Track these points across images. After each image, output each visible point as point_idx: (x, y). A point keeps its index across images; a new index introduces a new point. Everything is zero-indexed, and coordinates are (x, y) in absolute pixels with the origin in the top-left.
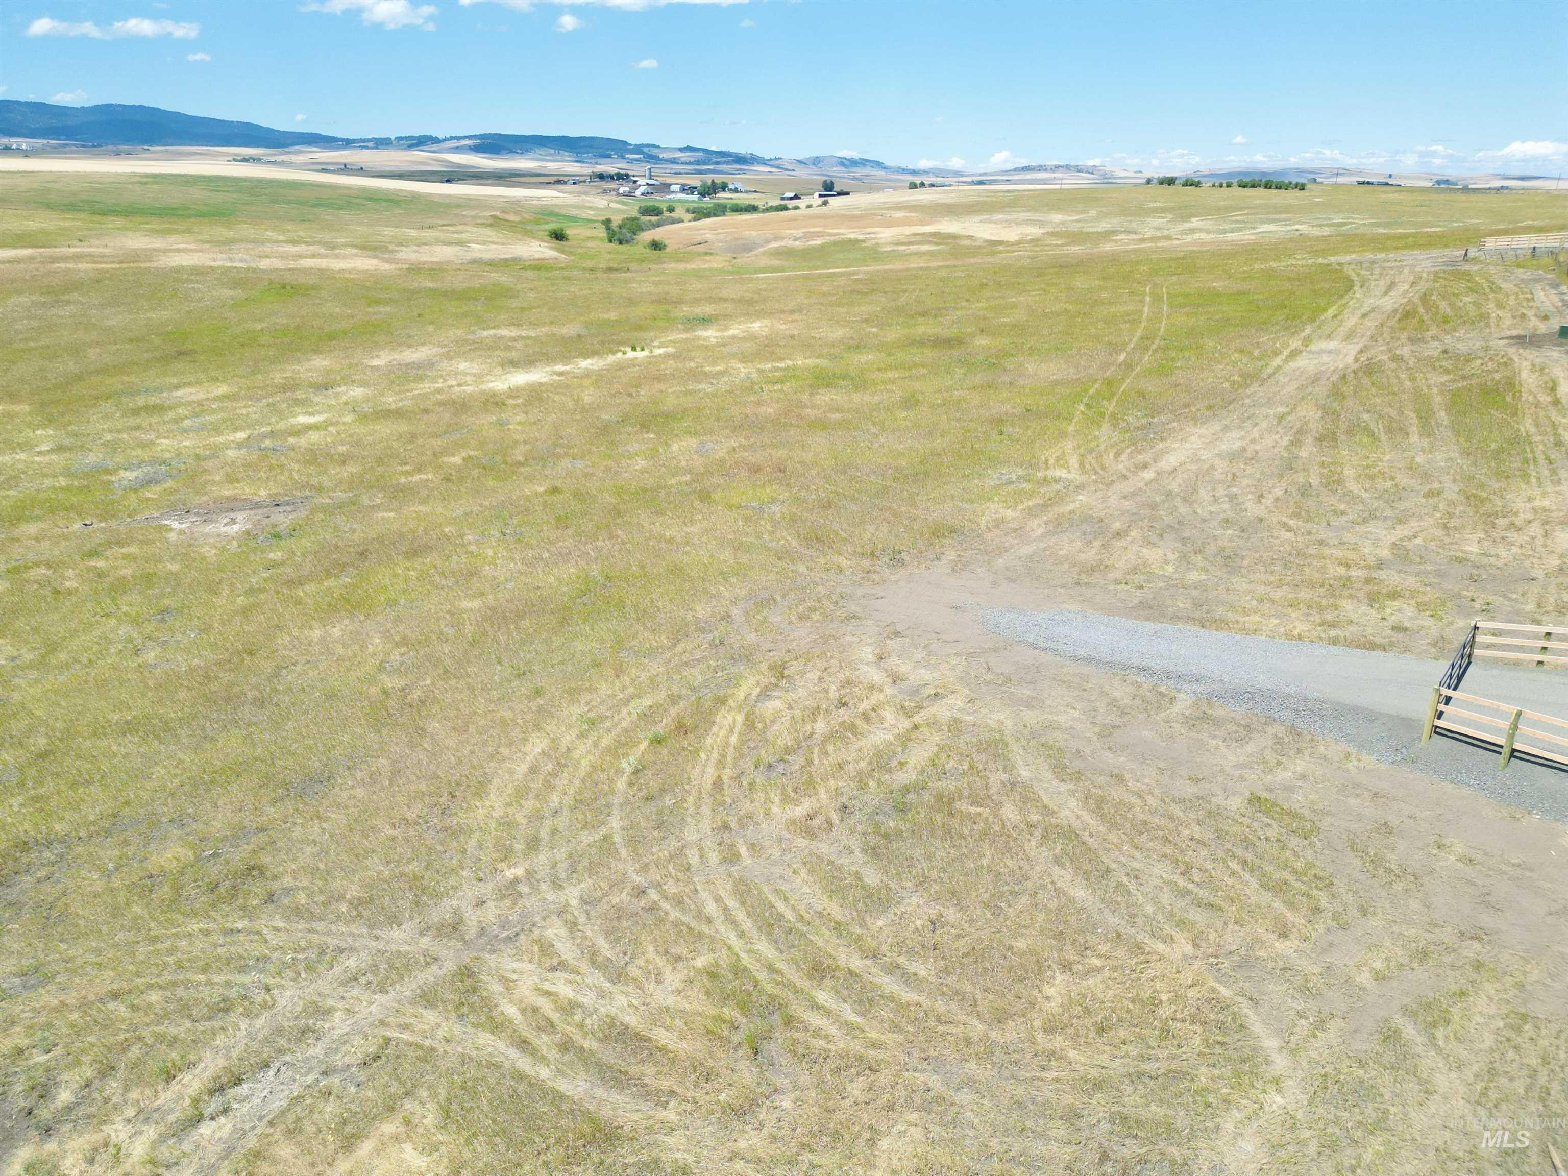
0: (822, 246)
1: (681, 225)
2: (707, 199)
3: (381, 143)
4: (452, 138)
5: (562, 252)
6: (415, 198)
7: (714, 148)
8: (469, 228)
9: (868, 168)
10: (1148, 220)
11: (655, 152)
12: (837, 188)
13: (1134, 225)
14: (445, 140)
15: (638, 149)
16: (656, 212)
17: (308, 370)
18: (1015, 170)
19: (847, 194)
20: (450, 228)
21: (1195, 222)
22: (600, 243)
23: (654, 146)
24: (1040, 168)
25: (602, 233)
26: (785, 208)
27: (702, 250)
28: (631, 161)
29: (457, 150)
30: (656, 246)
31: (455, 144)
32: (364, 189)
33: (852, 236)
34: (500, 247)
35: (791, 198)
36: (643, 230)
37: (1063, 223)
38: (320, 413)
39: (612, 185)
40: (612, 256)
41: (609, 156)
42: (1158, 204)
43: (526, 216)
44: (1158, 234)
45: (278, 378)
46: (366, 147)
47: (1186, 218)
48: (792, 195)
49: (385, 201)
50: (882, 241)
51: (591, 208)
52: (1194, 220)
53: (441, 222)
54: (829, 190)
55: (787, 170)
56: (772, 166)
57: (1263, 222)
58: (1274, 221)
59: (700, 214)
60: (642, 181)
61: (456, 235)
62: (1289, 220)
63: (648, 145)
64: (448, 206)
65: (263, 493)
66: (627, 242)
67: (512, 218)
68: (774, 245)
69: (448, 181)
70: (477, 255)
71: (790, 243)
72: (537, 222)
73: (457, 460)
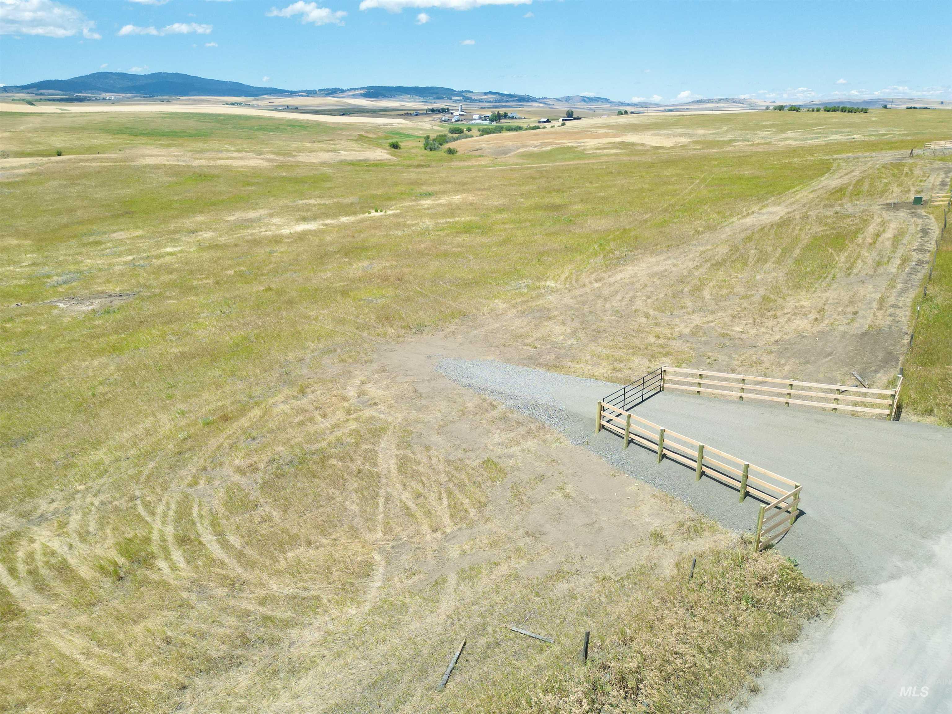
0: (551, 151)
1: (470, 139)
2: (494, 123)
3: (310, 93)
4: (351, 89)
5: (394, 156)
6: (318, 124)
7: (506, 92)
8: (342, 142)
9: (600, 103)
10: (759, 132)
11: (468, 95)
12: (575, 116)
13: (749, 136)
14: (348, 90)
15: (460, 94)
16: (460, 131)
17: (191, 223)
18: (693, 102)
19: (580, 119)
20: (331, 142)
21: (790, 134)
22: (418, 150)
23: (469, 92)
24: (709, 101)
25: (421, 144)
26: (538, 128)
27: (478, 153)
28: (455, 101)
29: (354, 96)
30: (451, 152)
31: (352, 92)
32: (289, 120)
33: (570, 145)
34: (357, 153)
35: (545, 122)
36: (447, 142)
37: (704, 135)
38: (180, 246)
39: (439, 116)
40: (424, 158)
41: (442, 98)
42: (769, 123)
43: (380, 134)
44: (763, 141)
45: (172, 227)
46: (302, 96)
47: (783, 131)
48: (545, 120)
49: (299, 126)
50: (588, 147)
51: (421, 129)
52: (789, 132)
53: (326, 138)
54: (570, 115)
55: (550, 105)
56: (540, 103)
57: (833, 133)
58: (841, 133)
59: (485, 132)
60: (456, 113)
61: (333, 146)
62: (850, 132)
63: (466, 91)
64: (335, 129)
65: (118, 289)
66: (435, 149)
67: (371, 135)
68: (522, 150)
69: (343, 115)
70: (343, 158)
71: (532, 149)
72: (386, 138)
73: (231, 272)
